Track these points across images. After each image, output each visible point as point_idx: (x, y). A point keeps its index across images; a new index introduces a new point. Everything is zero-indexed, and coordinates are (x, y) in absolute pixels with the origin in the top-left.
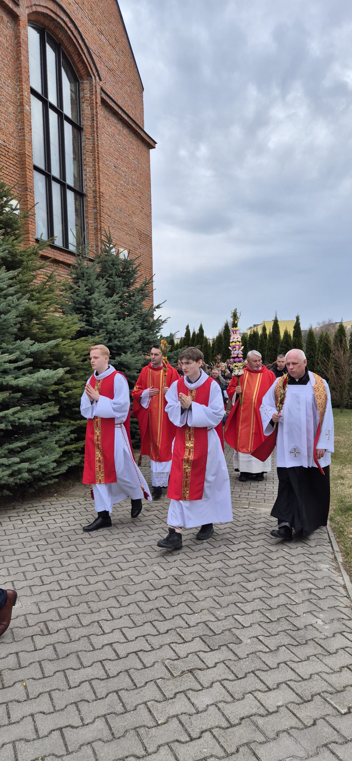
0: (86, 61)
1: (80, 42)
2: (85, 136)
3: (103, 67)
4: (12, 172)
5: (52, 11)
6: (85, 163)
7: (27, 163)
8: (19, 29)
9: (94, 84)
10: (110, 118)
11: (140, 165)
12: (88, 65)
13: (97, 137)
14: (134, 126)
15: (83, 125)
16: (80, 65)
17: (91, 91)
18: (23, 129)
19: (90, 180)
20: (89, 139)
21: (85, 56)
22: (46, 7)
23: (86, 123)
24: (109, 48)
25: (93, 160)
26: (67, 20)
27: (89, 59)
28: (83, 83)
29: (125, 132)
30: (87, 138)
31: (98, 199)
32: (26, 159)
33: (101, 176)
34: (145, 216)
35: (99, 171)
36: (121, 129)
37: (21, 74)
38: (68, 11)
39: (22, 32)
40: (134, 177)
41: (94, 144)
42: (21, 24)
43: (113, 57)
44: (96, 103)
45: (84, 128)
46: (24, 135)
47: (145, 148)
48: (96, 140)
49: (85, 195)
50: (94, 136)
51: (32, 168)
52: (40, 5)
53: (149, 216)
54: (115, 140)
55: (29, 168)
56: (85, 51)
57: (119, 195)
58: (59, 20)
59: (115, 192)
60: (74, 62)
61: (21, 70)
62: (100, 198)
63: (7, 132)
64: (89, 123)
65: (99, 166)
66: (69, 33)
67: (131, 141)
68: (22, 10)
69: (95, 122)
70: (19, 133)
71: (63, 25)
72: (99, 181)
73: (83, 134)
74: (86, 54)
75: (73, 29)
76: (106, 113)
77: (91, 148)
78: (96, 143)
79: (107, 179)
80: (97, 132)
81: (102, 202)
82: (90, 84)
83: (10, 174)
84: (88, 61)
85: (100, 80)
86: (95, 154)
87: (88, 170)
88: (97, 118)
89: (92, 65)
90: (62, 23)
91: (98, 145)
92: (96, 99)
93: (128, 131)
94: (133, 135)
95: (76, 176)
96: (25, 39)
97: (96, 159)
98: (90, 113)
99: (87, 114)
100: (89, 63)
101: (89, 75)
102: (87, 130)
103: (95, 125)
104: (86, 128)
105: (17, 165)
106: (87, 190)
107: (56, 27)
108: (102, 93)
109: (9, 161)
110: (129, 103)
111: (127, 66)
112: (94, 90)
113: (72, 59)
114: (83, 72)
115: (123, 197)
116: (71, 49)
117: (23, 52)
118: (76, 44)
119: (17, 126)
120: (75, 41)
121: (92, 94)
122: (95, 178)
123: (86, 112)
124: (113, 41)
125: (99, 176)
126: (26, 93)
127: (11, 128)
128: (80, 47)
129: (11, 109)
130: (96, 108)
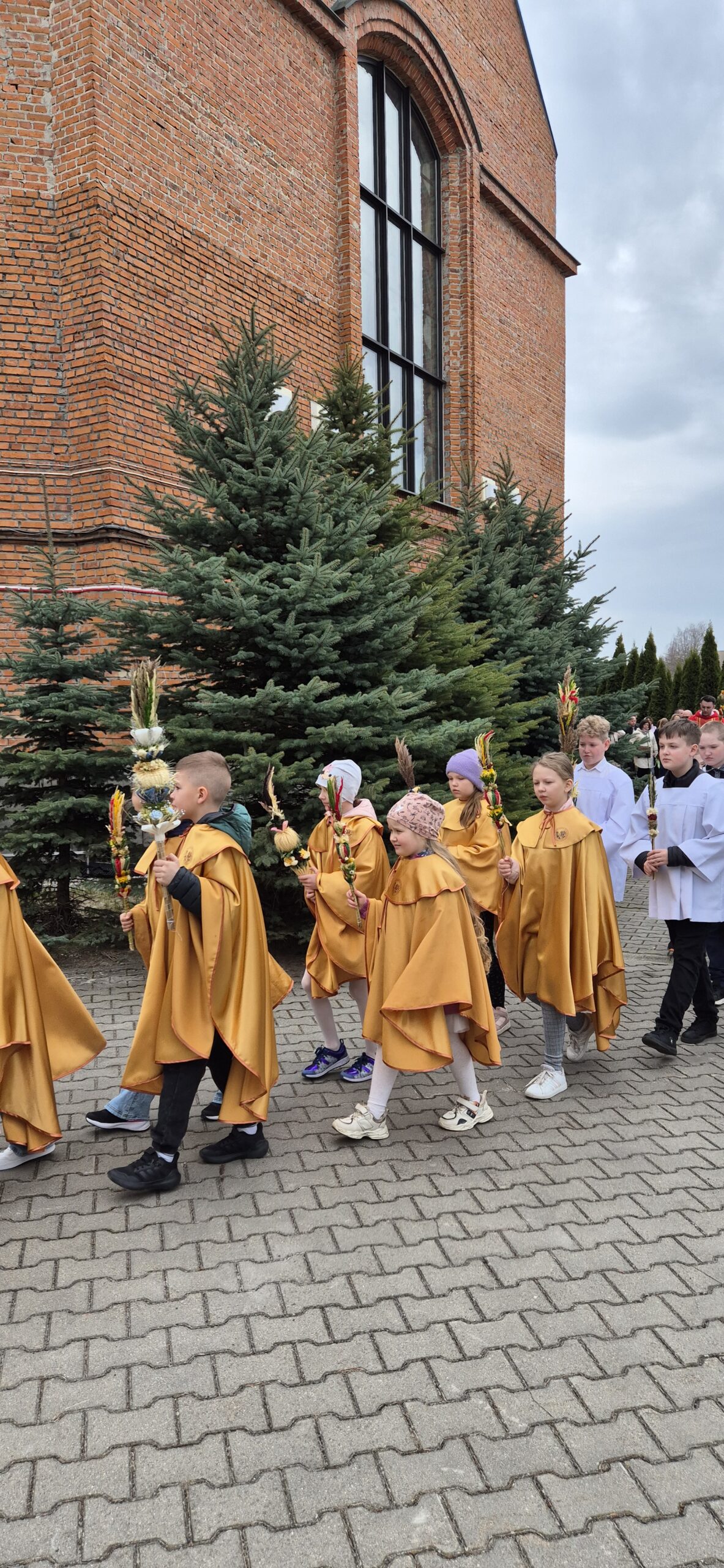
0: (454, 115)
1: (446, 78)
2: (448, 265)
3: (483, 122)
4: (327, 353)
5: (398, 26)
6: (447, 319)
7: (353, 332)
8: (343, 74)
9: (469, 160)
10: (495, 223)
11: (546, 313)
12: (459, 125)
13: (472, 266)
14: (538, 234)
15: (445, 245)
16: (443, 126)
17: (462, 174)
18: (348, 267)
19: (455, 354)
20: (455, 271)
21: (454, 106)
22: (389, 21)
23: (451, 240)
24: (496, 81)
25: (463, 312)
26: (423, 39)
27: (461, 111)
28: (446, 160)
29: (520, 248)
30: (453, 271)
31: (469, 389)
32: (352, 325)
33: (476, 343)
34: (553, 416)
35: (473, 334)
36: (514, 242)
37: (345, 161)
38: (425, 21)
39: (349, 77)
40: (534, 338)
41: (466, 281)
42: (347, 63)
43: (502, 99)
44: (472, 197)
45: (447, 251)
46: (349, 280)
47: (556, 277)
48: (469, 273)
49: (445, 383)
50: (466, 264)
51: (360, 342)
52: (378, 20)
53: (560, 414)
54: (503, 267)
55: (356, 341)
56: (455, 96)
57: (507, 377)
58: (410, 42)
59: (499, 373)
60: (432, 122)
61: (346, 154)
62: (473, 387)
63: (320, 275)
64: (457, 239)
65: (473, 324)
66: (428, 64)
67: (531, 266)
68: (349, 35)
69: (469, 235)
70: (338, 275)
71: (417, 50)
72: (473, 354)
73: (445, 261)
74: (457, 102)
75: (434, 55)
76: (488, 214)
77: (459, 289)
78: (469, 279)
79: (485, 349)
80: (472, 256)
81: (476, 395)
82: (461, 160)
83: (323, 357)
84: (458, 115)
85: (480, 149)
86: (466, 301)
87: (452, 334)
88: (472, 228)
89: (466, 122)
90: (415, 46)
91: (472, 282)
92: (471, 190)
93: (527, 246)
94: (536, 253)
95: (430, 347)
96: (353, 91)
97: (469, 311)
98: (458, 219)
99: (454, 221)
100: (460, 120)
101: (459, 143)
102: (452, 253)
103: (468, 241)
104: (451, 249)
105: (335, 338)
106: (449, 373)
107: (403, 57)
108: (483, 175)
109: (323, 331)
110: (530, 188)
111: (526, 112)
112: (468, 173)
113: (429, 115)
114: (448, 138)
115: (513, 381)
116: (428, 95)
117: (350, 116)
118: (439, 84)
119: (337, 262)
120: (436, 78)
121: (465, 181)
122: (466, 347)
123: (452, 217)
124: (503, 66)
125: (473, 344)
126: (354, 197)
127: (326, 267)
128: (446, 88)
129: (327, 232)
130: (471, 208)
